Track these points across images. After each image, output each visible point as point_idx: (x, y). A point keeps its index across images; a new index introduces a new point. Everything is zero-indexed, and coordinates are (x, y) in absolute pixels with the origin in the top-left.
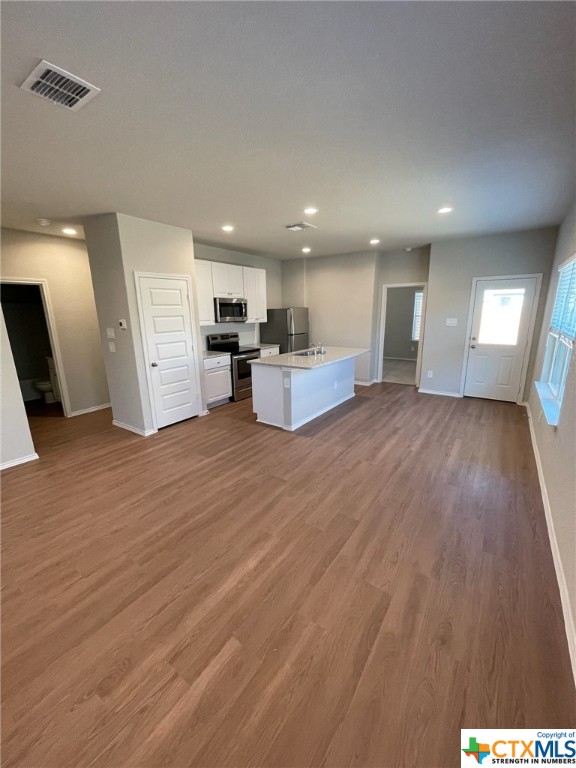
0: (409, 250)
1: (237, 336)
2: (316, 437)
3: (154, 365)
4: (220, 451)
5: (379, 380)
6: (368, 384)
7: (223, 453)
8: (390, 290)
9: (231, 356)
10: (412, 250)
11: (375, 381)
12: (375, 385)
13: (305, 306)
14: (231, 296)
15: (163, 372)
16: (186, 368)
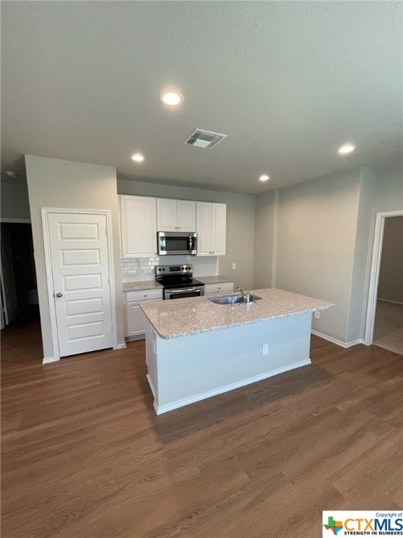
1: (190, 268)
3: (59, 296)
5: (365, 341)
6: (346, 345)
9: (164, 289)
11: (360, 342)
14: (179, 231)
15: (68, 303)
16: (99, 299)
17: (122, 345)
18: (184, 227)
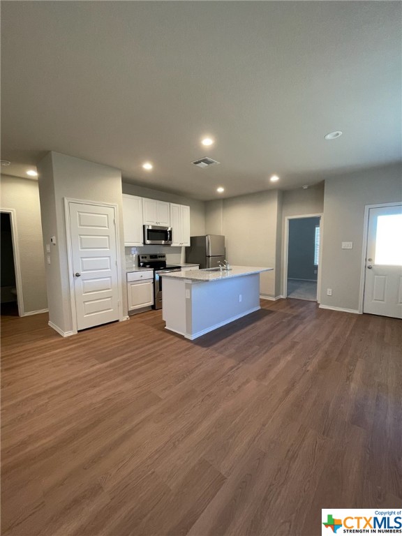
0: (305, 187)
1: (164, 256)
2: (211, 348)
3: (78, 275)
4: (116, 357)
5: (283, 296)
6: (274, 299)
7: (118, 359)
8: (291, 221)
9: (154, 271)
10: (309, 188)
11: (282, 297)
12: (280, 300)
13: (222, 235)
14: (158, 225)
15: (85, 282)
16: (109, 279)
17: (126, 318)
18: (163, 223)
